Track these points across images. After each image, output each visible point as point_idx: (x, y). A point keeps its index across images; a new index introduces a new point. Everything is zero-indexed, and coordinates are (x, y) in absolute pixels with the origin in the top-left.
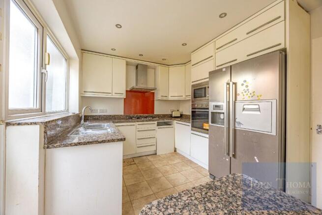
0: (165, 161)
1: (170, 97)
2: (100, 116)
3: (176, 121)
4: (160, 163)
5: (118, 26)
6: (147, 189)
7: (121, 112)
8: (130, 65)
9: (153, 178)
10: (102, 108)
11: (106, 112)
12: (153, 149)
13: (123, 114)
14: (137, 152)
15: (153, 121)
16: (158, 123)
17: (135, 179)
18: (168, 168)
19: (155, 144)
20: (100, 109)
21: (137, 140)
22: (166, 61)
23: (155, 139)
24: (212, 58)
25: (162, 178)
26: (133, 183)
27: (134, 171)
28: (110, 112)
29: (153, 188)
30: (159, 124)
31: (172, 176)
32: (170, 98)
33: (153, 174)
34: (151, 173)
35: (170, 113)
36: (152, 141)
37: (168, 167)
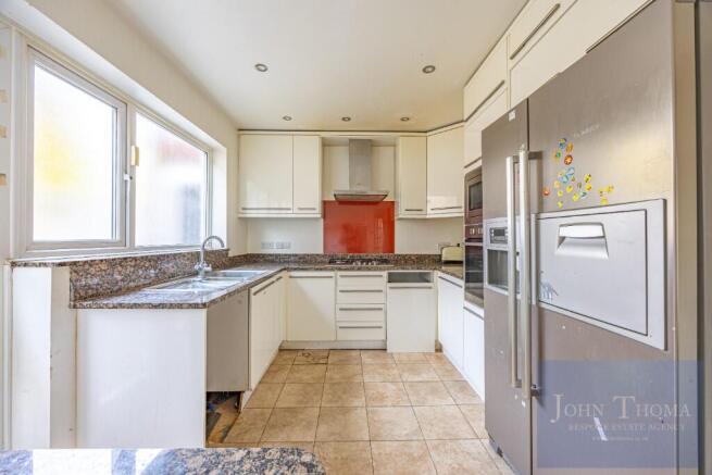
0: (395, 371)
1: (429, 211)
2: (277, 256)
3: (440, 274)
4: (380, 374)
5: (260, 67)
6: (308, 426)
7: (317, 248)
8: (338, 145)
9: (339, 404)
10: (280, 241)
11: (289, 247)
12: (378, 336)
13: (321, 251)
14: (339, 339)
15: (381, 269)
16: (390, 274)
17: (301, 398)
18: (391, 389)
19: (384, 326)
20: (276, 242)
21: (338, 312)
22: (409, 122)
23: (381, 313)
24: (504, 87)
25: (359, 411)
26: (292, 405)
27: (314, 378)
28: (297, 248)
29: (323, 428)
30: (392, 279)
31: (387, 413)
32: (431, 214)
33: (344, 397)
34: (344, 393)
35: (438, 253)
36: (377, 317)
37: (391, 387)
